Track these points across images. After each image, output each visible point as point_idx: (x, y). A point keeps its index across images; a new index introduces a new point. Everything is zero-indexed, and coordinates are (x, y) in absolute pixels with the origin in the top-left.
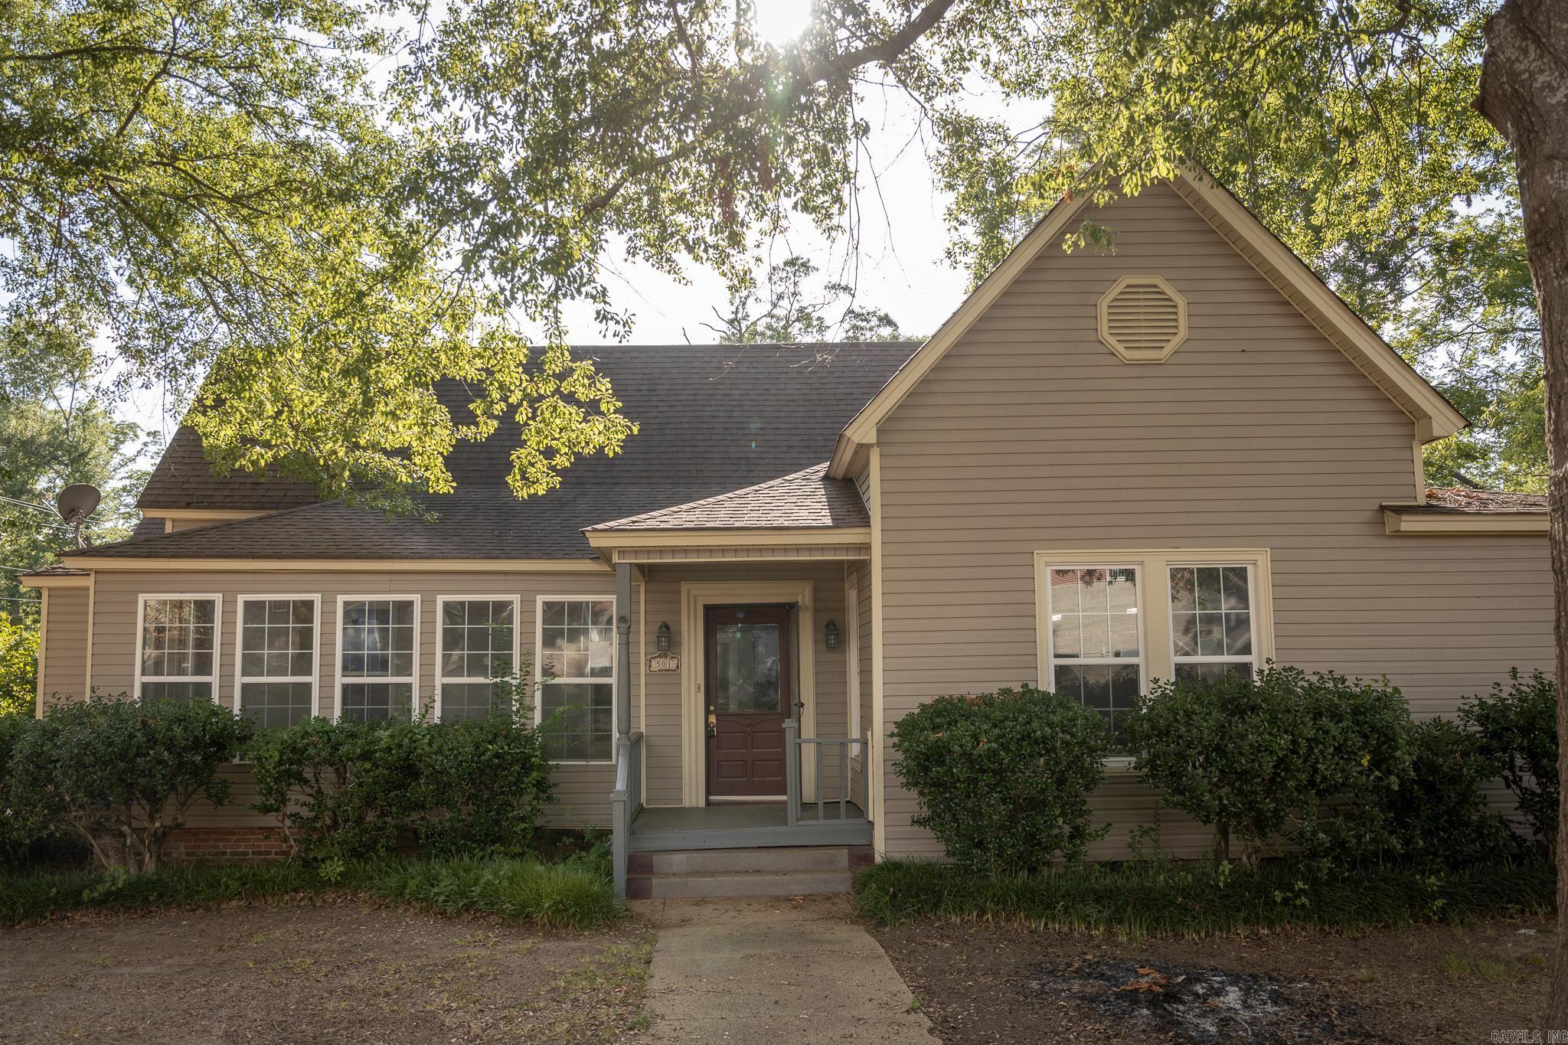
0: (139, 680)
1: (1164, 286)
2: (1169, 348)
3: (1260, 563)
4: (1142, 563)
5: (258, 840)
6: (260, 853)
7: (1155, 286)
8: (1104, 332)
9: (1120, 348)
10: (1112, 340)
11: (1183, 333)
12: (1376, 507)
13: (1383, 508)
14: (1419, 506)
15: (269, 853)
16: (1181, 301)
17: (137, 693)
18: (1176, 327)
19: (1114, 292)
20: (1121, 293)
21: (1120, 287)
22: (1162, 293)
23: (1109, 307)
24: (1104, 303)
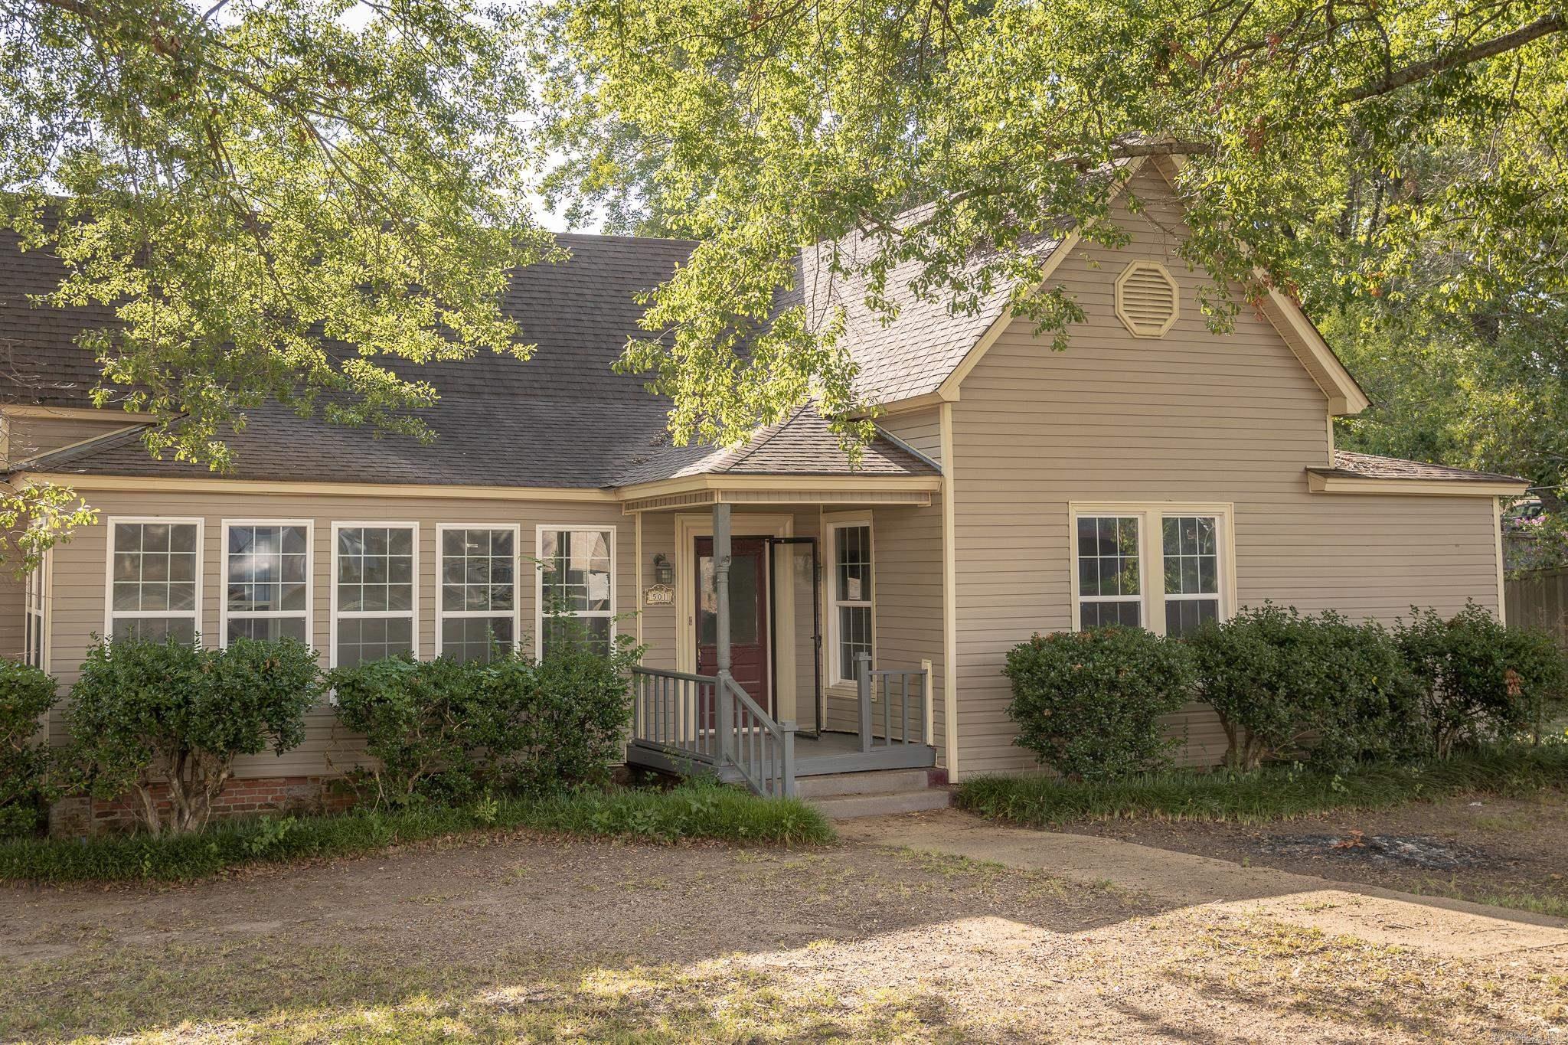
0: (110, 614)
1: (1164, 272)
2: (1167, 326)
3: (1226, 515)
4: (1144, 514)
5: (242, 793)
6: (243, 807)
7: (1156, 271)
8: (1121, 309)
9: (1131, 323)
10: (1126, 316)
11: (1176, 314)
12: (1302, 469)
13: (1307, 470)
14: (1332, 470)
15: (252, 807)
16: (1175, 286)
17: (108, 630)
18: (1171, 308)
19: (1128, 274)
20: (1134, 275)
21: (1132, 271)
22: (1161, 277)
23: (1124, 286)
24: (1121, 283)
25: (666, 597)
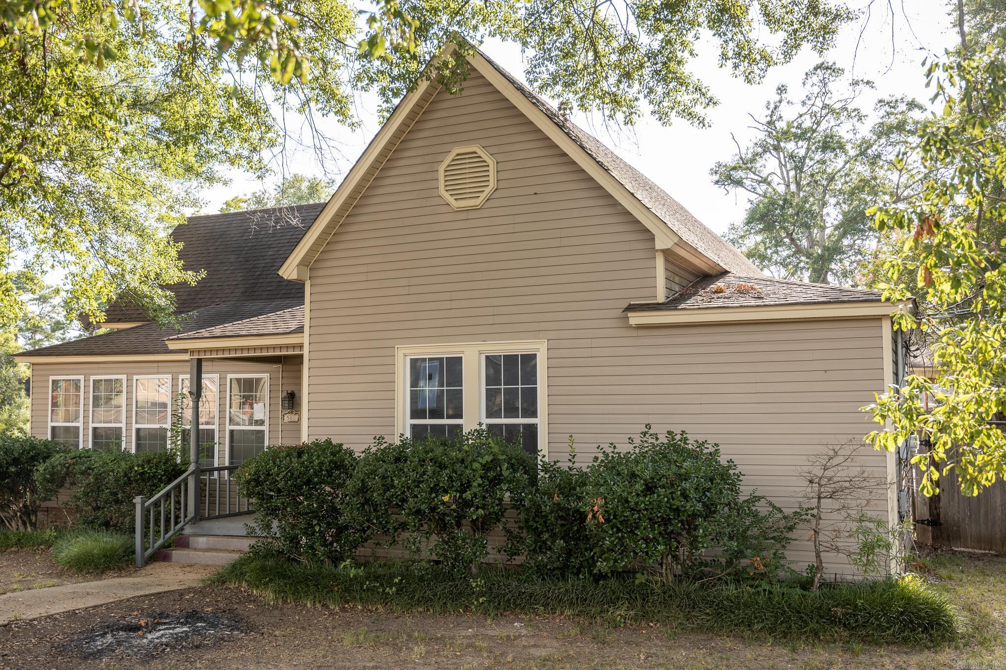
0: (50, 424)
1: (481, 152)
2: (483, 196)
3: (541, 350)
4: (468, 353)
7: (475, 153)
8: (442, 190)
9: (451, 200)
10: (447, 195)
11: (492, 185)
14: (659, 304)
16: (491, 161)
17: (49, 432)
18: (487, 181)
19: (448, 160)
20: (453, 160)
21: (453, 156)
22: (479, 157)
23: (446, 171)
24: (442, 168)
25: (296, 418)
